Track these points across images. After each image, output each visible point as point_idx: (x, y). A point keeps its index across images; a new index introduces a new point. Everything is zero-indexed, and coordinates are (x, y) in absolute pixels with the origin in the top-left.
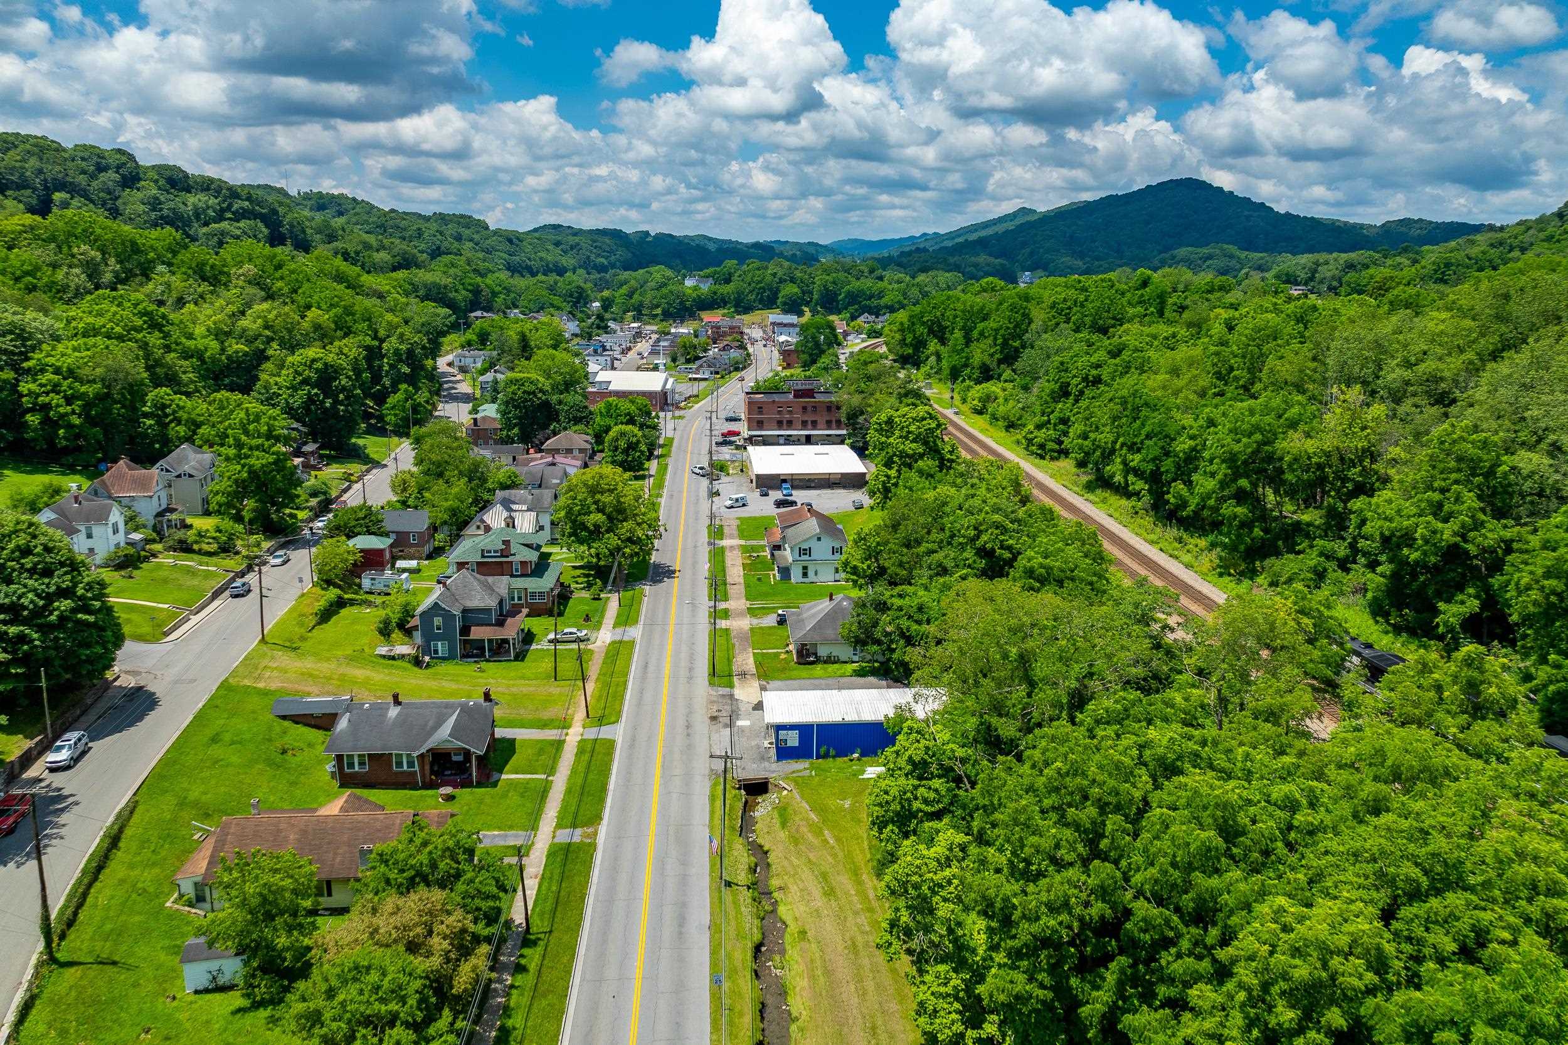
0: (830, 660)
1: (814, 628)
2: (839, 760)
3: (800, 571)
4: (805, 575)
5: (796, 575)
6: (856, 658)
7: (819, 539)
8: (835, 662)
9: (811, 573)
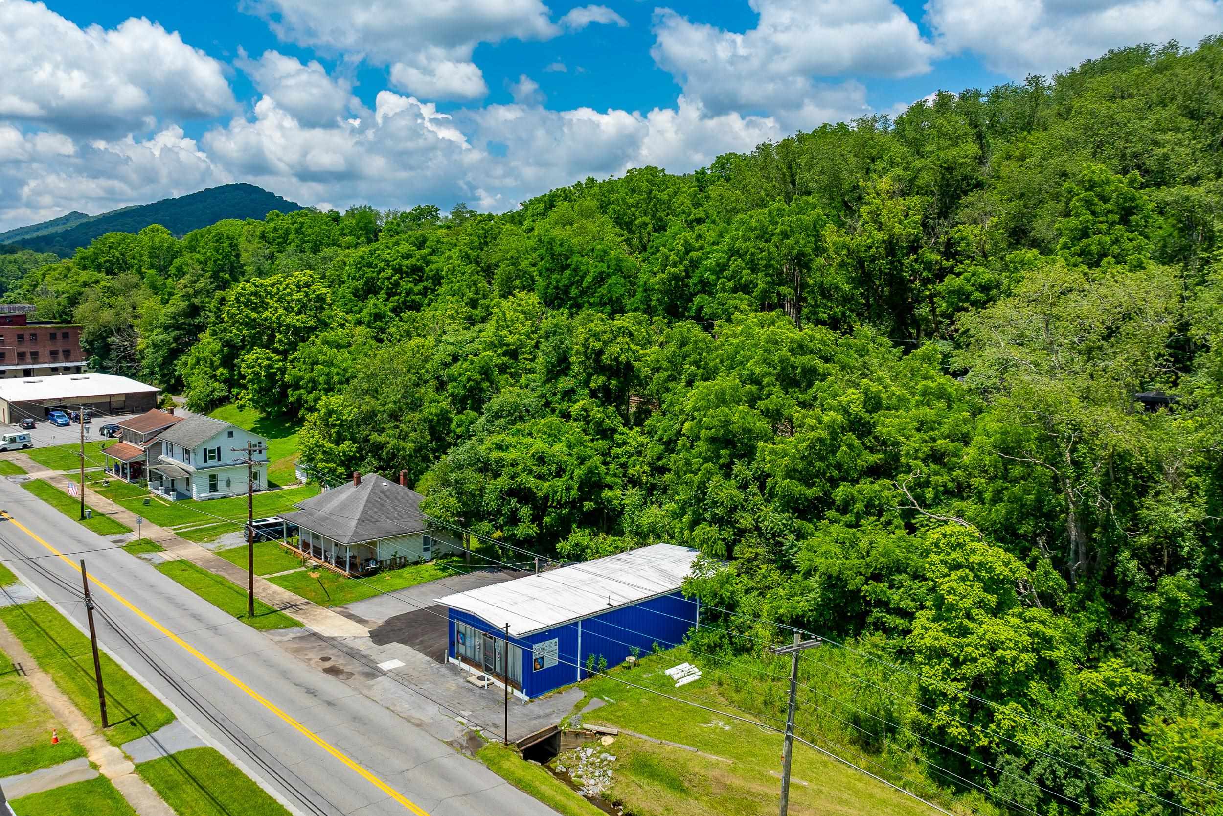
0: (398, 564)
1: (361, 522)
2: (611, 671)
3: (207, 482)
4: (213, 487)
5: (198, 492)
6: (428, 555)
7: (231, 434)
8: (403, 566)
9: (221, 485)
